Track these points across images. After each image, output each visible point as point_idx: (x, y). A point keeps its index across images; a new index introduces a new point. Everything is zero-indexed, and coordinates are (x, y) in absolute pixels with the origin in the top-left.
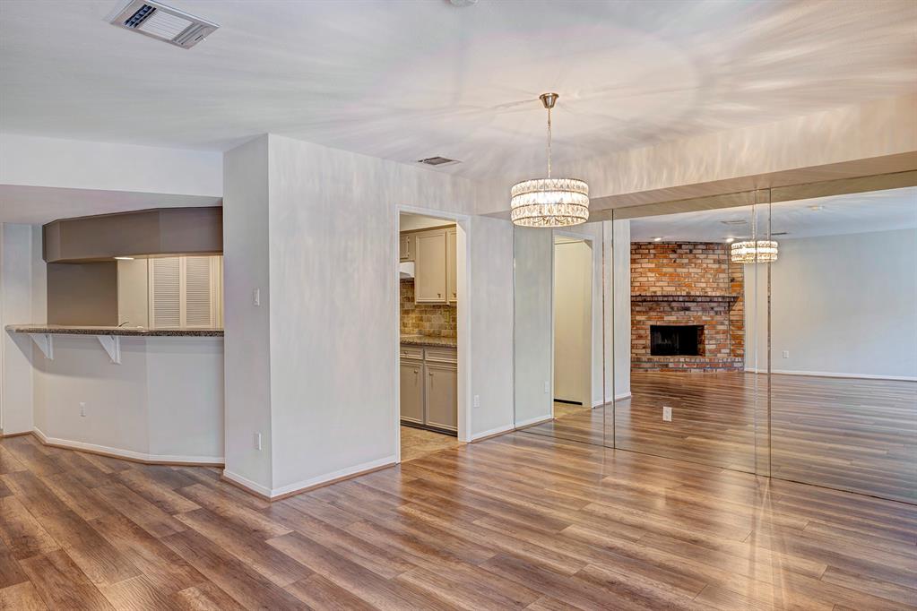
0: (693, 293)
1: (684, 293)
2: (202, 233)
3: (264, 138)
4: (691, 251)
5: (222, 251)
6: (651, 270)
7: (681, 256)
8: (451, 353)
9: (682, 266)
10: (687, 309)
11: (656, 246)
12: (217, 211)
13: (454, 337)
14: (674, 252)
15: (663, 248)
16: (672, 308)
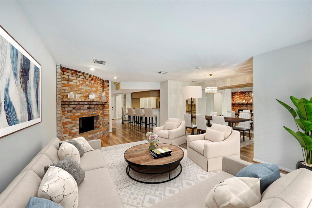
0: (249, 103)
1: (246, 103)
2: (156, 94)
3: (167, 81)
4: (248, 94)
5: (160, 97)
6: (238, 98)
7: (246, 94)
8: (195, 113)
9: (246, 97)
10: (248, 106)
11: (239, 92)
12: (159, 91)
13: (195, 111)
14: (244, 94)
15: (241, 93)
16: (244, 106)
